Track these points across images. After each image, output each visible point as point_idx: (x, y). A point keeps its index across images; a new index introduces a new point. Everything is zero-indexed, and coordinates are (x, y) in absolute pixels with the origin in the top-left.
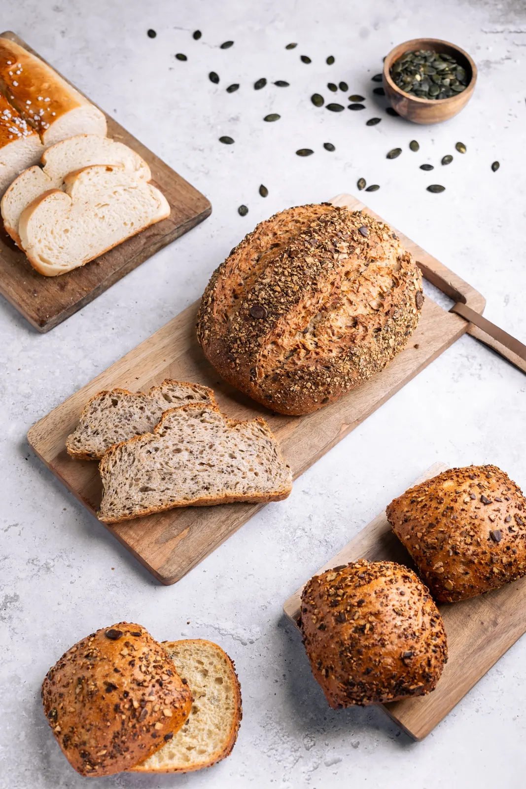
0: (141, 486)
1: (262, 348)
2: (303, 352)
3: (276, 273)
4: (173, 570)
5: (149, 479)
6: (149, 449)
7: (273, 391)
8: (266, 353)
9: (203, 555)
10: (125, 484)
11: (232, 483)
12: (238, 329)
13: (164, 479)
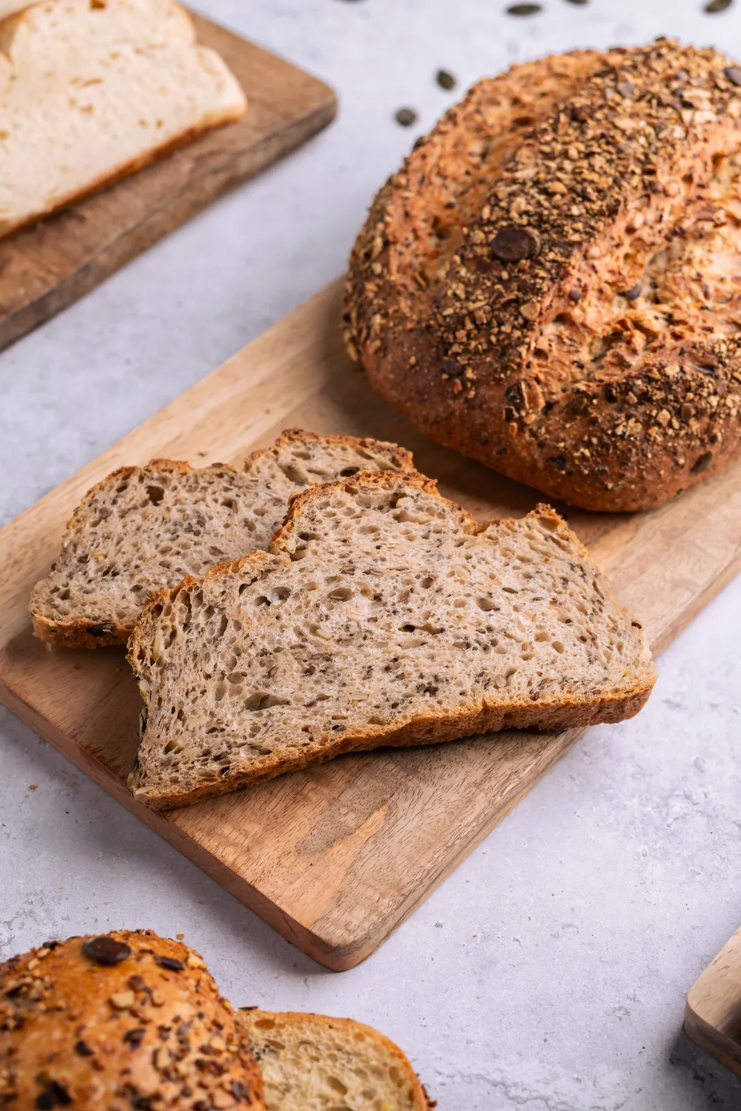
0: (247, 693)
1: (532, 330)
2: (639, 339)
3: (549, 156)
4: (356, 922)
5: (269, 675)
6: (262, 593)
7: (569, 442)
8: (543, 344)
9: (435, 878)
10: (203, 692)
11: (496, 673)
12: (463, 296)
13: (309, 672)
